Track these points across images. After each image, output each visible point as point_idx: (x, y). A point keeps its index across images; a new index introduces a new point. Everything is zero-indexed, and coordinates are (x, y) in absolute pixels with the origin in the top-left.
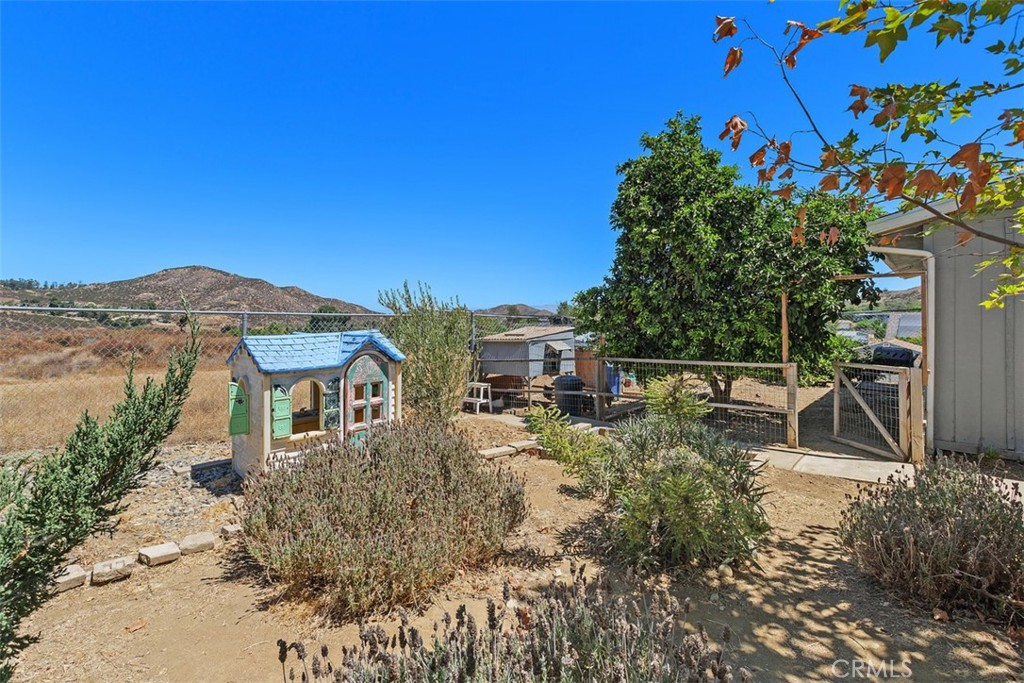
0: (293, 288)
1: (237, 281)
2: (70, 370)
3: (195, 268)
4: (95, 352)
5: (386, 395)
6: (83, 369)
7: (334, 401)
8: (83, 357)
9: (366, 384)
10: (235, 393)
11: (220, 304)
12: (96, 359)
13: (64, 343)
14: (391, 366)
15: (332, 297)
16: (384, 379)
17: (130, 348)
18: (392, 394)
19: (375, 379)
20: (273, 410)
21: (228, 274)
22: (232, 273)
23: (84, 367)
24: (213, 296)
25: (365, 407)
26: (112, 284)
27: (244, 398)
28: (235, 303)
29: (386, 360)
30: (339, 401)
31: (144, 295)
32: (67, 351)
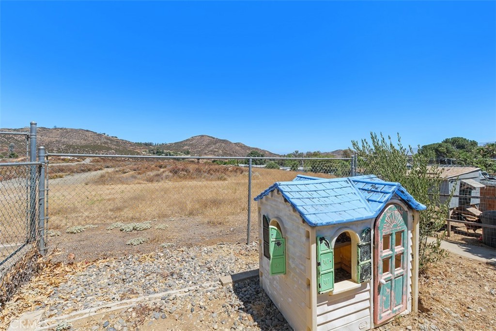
0: (239, 143)
1: (218, 141)
2: (162, 179)
3: (202, 136)
4: (171, 172)
5: (406, 245)
6: (167, 178)
7: (367, 252)
8: (167, 173)
9: (391, 234)
10: (274, 236)
11: (211, 151)
12: (171, 174)
13: (161, 167)
14: (410, 214)
15: (255, 147)
16: (405, 228)
17: (183, 170)
18: (410, 243)
19: (399, 229)
20: (319, 264)
21: (214, 138)
22: (216, 138)
23: (167, 177)
24: (209, 147)
25: (391, 257)
26: (175, 143)
27: (281, 241)
28: (217, 150)
29: (406, 209)
30: (370, 253)
31: (186, 147)
32: (162, 170)
